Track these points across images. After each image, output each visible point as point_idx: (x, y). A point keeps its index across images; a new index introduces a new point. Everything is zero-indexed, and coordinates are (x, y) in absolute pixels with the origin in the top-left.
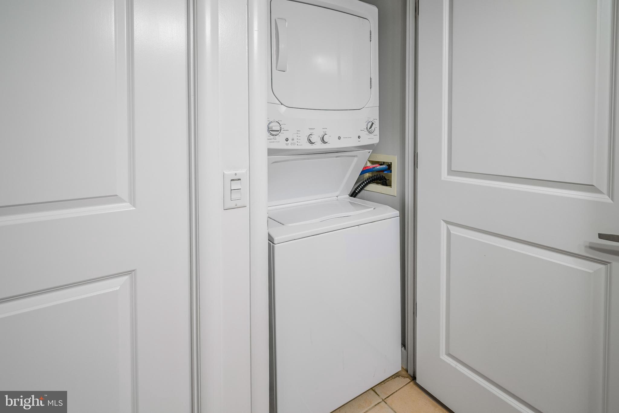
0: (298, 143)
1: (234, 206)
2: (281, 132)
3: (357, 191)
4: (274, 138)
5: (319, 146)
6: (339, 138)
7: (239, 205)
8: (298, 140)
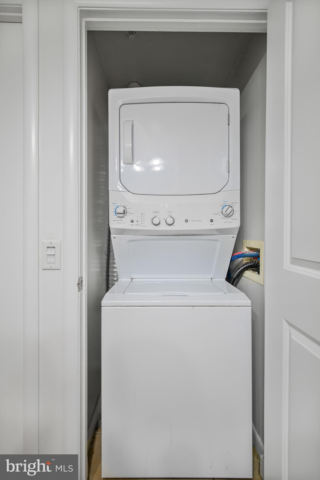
0: (142, 225)
1: (49, 268)
2: (127, 215)
3: (234, 277)
4: (121, 220)
5: (163, 227)
6: (187, 221)
7: (53, 268)
8: (142, 222)
